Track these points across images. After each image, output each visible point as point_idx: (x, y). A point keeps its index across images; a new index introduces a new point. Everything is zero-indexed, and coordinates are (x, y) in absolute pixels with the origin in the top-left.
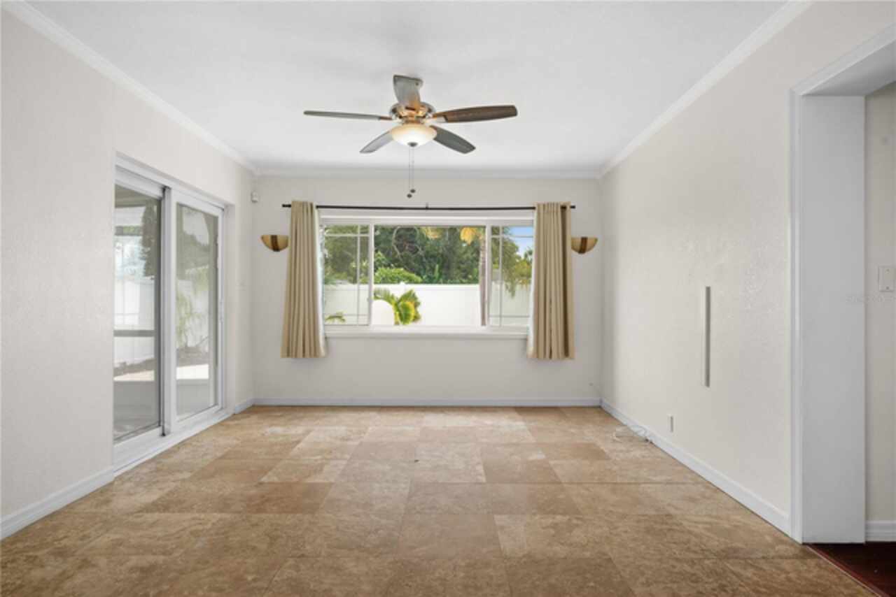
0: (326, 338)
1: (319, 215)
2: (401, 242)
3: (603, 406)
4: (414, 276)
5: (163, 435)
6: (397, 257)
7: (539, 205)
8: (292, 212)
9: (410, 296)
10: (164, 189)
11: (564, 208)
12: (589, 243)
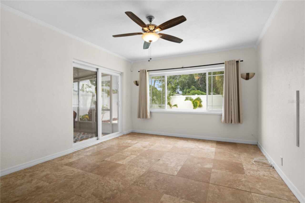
0: (151, 113)
1: (149, 74)
2: (202, 82)
3: (258, 145)
4: (203, 93)
5: (98, 139)
6: (200, 87)
7: (226, 62)
8: (140, 73)
9: (198, 99)
10: (97, 69)
11: (237, 62)
12: (250, 75)
